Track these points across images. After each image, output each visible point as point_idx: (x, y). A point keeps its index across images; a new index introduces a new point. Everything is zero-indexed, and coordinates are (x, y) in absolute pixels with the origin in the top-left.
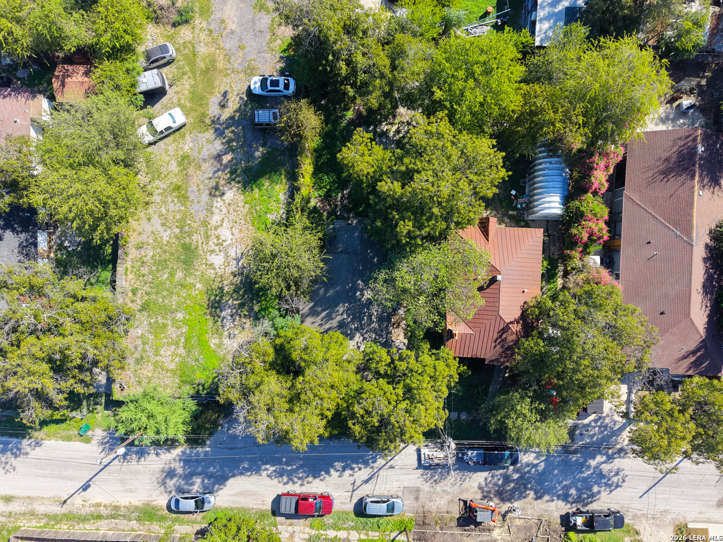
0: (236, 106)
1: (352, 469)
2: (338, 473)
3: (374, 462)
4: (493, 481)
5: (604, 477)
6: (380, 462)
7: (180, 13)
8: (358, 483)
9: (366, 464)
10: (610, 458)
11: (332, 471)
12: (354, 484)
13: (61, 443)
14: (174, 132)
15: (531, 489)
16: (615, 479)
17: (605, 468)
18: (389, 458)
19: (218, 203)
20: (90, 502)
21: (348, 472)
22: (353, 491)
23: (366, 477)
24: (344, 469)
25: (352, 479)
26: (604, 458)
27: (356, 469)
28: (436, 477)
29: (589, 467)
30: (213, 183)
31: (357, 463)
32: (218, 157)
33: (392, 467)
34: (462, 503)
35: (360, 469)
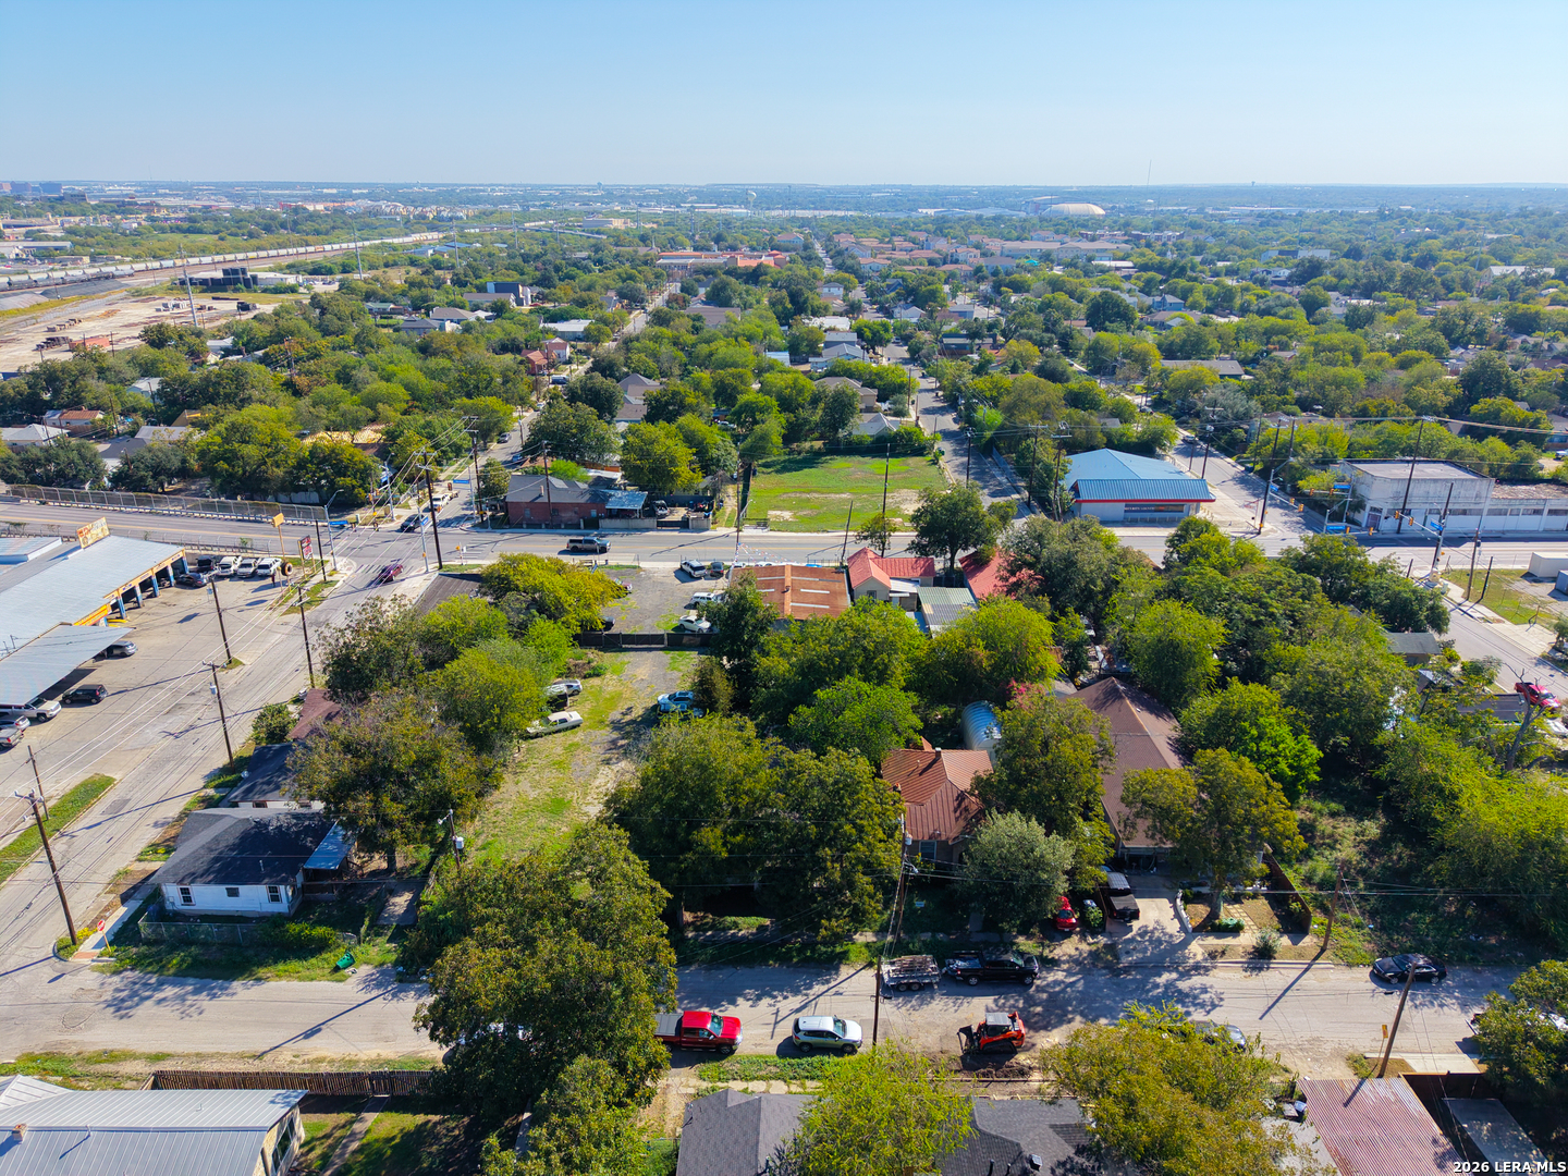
0: (641, 713)
1: (775, 997)
2: (750, 1003)
3: (811, 987)
4: (1008, 1004)
5: (1187, 995)
6: (818, 988)
7: (594, 668)
8: (782, 1014)
9: (796, 992)
10: (1185, 975)
11: (740, 1000)
12: (777, 1013)
13: (295, 984)
14: (567, 729)
15: (1073, 1012)
16: (1205, 997)
17: (1184, 985)
18: (833, 984)
19: (605, 770)
20: (306, 1058)
21: (766, 1001)
22: (776, 1023)
23: (798, 1006)
24: (759, 998)
25: (774, 1010)
26: (1174, 975)
27: (780, 998)
28: (914, 1002)
29: (1157, 986)
30: (603, 757)
31: (781, 990)
32: (614, 742)
33: (837, 993)
34: (964, 1037)
35: (786, 998)
